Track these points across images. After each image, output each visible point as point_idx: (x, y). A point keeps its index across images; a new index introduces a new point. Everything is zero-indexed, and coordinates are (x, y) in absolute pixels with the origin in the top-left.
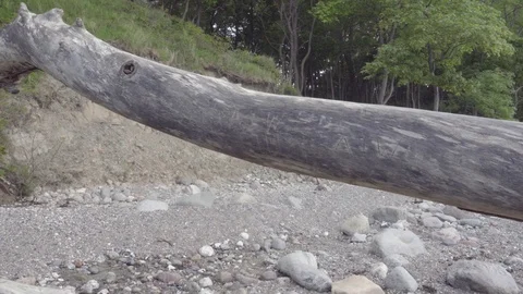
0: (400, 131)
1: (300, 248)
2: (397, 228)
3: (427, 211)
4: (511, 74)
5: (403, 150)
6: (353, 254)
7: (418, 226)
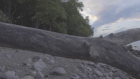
0: (37, 35)
1: (10, 70)
2: (39, 61)
3: (47, 56)
4: (66, 23)
5: (38, 40)
6: (27, 70)
7: (45, 60)
